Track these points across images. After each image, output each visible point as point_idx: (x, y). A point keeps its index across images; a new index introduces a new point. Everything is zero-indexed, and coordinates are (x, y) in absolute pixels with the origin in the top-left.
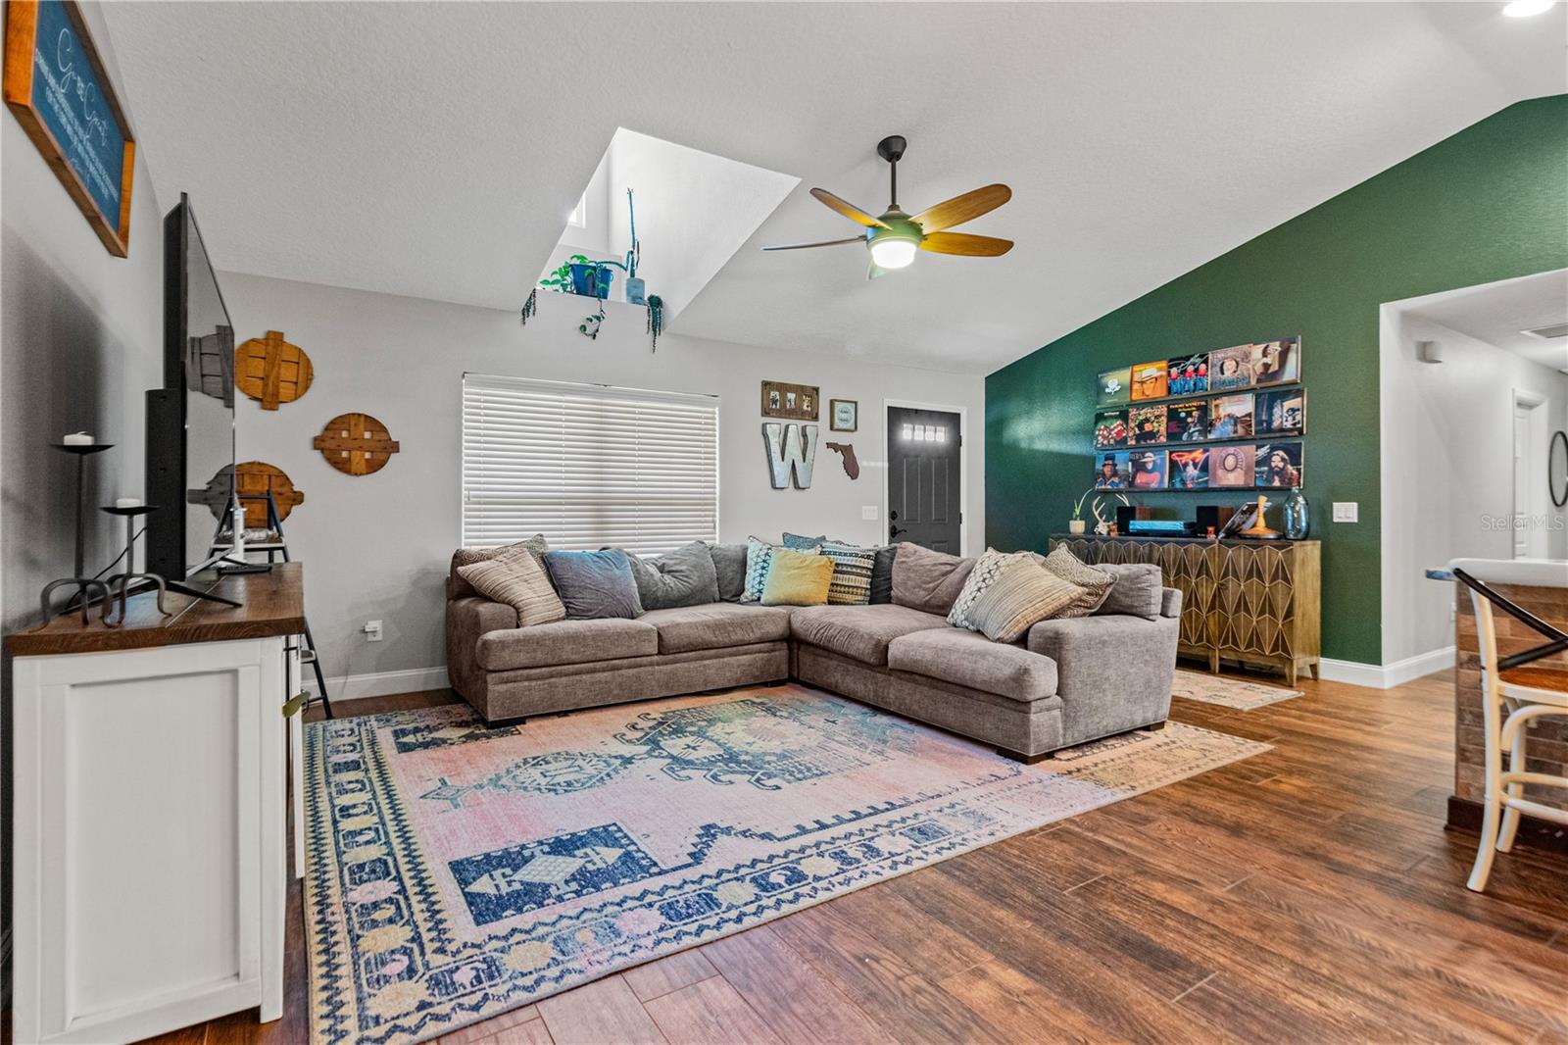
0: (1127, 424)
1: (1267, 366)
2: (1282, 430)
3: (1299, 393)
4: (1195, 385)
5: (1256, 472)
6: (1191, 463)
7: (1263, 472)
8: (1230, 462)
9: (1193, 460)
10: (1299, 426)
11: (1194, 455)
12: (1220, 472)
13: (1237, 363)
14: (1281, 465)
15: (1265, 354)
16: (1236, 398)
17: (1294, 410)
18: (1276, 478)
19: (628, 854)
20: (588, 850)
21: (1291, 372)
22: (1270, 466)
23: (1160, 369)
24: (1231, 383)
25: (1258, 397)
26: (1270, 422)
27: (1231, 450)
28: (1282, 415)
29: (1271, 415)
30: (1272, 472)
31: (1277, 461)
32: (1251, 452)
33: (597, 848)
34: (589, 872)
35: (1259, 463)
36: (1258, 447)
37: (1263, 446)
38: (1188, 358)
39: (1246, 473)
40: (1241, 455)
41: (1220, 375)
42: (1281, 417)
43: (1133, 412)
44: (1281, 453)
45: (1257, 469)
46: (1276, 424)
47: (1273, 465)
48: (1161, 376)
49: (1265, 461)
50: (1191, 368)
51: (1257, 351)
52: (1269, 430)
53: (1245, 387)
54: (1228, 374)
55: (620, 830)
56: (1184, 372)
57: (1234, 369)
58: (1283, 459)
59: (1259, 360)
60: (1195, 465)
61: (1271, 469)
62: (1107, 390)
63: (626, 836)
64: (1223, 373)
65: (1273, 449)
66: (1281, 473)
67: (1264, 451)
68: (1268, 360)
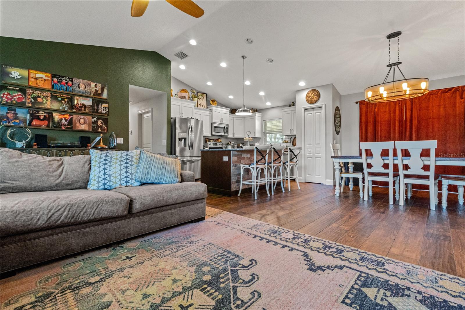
0: (26, 96)
1: (96, 91)
2: (102, 113)
3: (107, 103)
4: (66, 88)
5: (92, 126)
6: (64, 119)
7: (95, 126)
8: (82, 121)
9: (65, 118)
10: (108, 113)
11: (65, 116)
12: (78, 124)
13: (85, 86)
14: (101, 124)
15: (96, 86)
16: (86, 98)
17: (106, 108)
18: (100, 129)
19: (364, 285)
20: (378, 301)
21: (105, 95)
22: (97, 124)
23: (47, 76)
24: (83, 92)
25: (93, 100)
26: (98, 110)
27: (82, 117)
28: (102, 108)
29: (98, 107)
30: (98, 127)
31: (100, 123)
32: (89, 119)
33: (372, 298)
34: (392, 292)
35: (93, 123)
36: (93, 118)
37: (95, 117)
38: (63, 77)
39: (89, 126)
40: (86, 119)
41: (78, 88)
42: (102, 109)
43: (29, 91)
44: (101, 121)
45: (92, 125)
46: (100, 111)
47: (98, 124)
48: (48, 80)
49: (96, 122)
50: (64, 81)
51: (93, 85)
52: (97, 112)
53: (89, 95)
54: (81, 89)
55: (347, 297)
56: (61, 82)
57: (84, 88)
58: (102, 123)
59: (93, 88)
60: (66, 120)
61: (98, 126)
62: (10, 75)
63: (350, 292)
64: (79, 88)
65: (98, 119)
66: (101, 127)
67: (94, 119)
68: (97, 89)
